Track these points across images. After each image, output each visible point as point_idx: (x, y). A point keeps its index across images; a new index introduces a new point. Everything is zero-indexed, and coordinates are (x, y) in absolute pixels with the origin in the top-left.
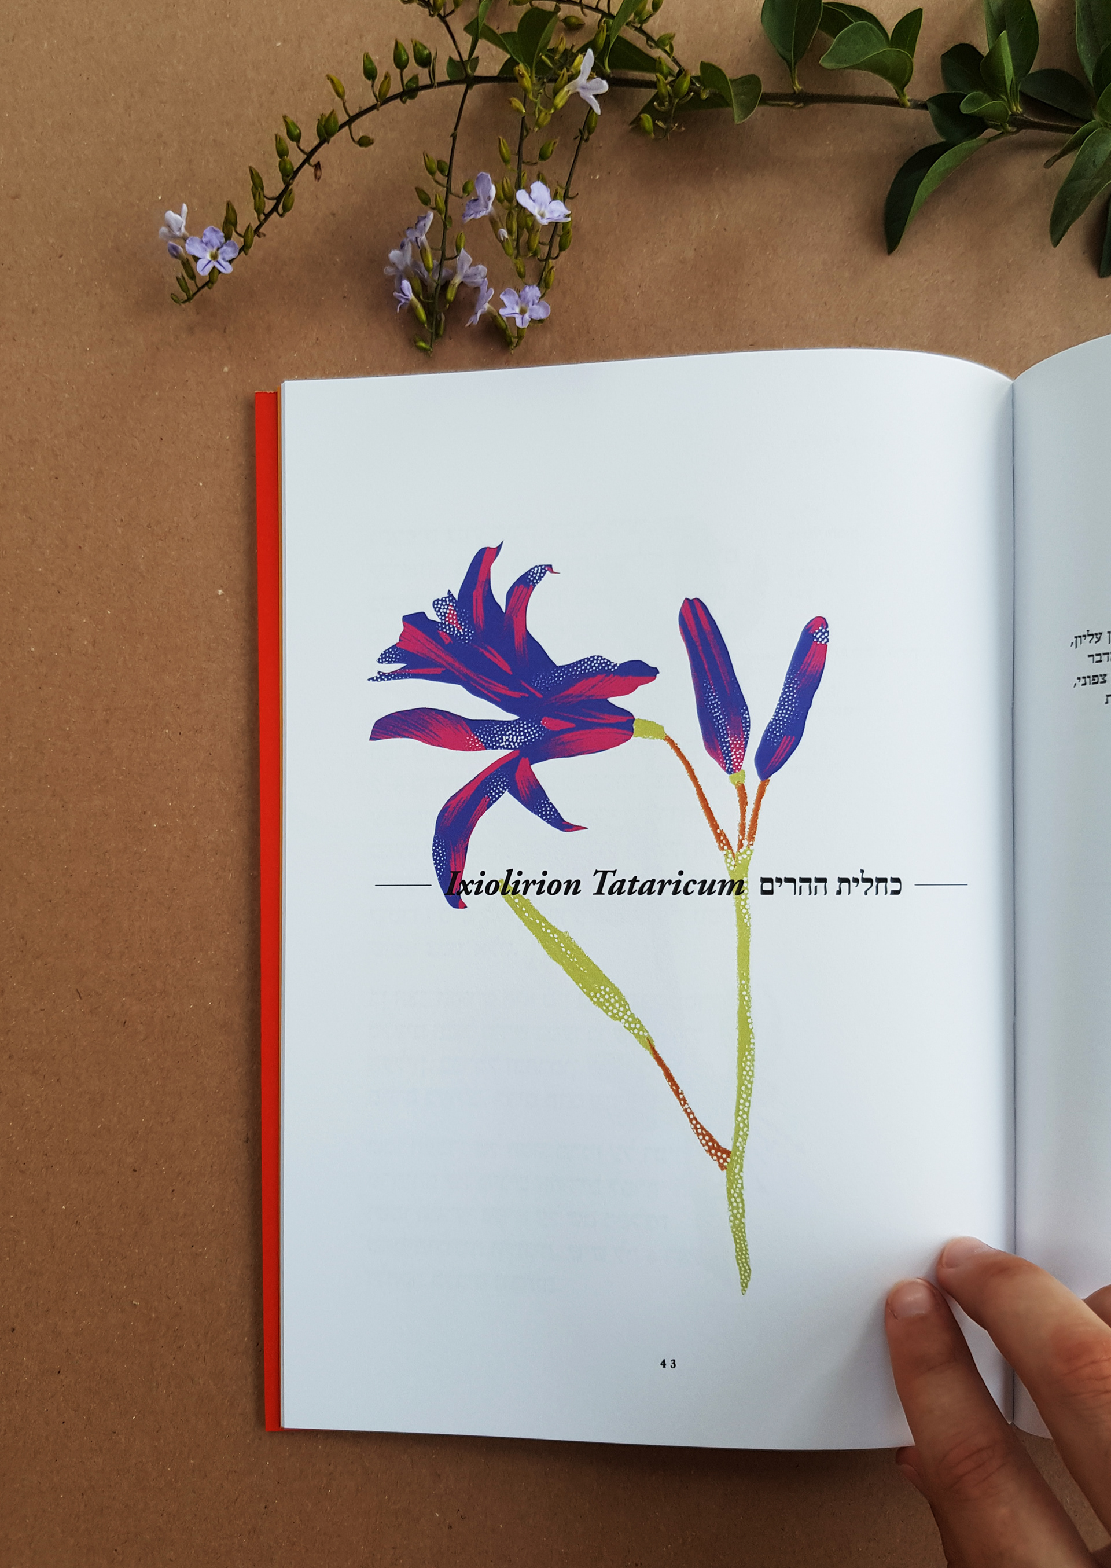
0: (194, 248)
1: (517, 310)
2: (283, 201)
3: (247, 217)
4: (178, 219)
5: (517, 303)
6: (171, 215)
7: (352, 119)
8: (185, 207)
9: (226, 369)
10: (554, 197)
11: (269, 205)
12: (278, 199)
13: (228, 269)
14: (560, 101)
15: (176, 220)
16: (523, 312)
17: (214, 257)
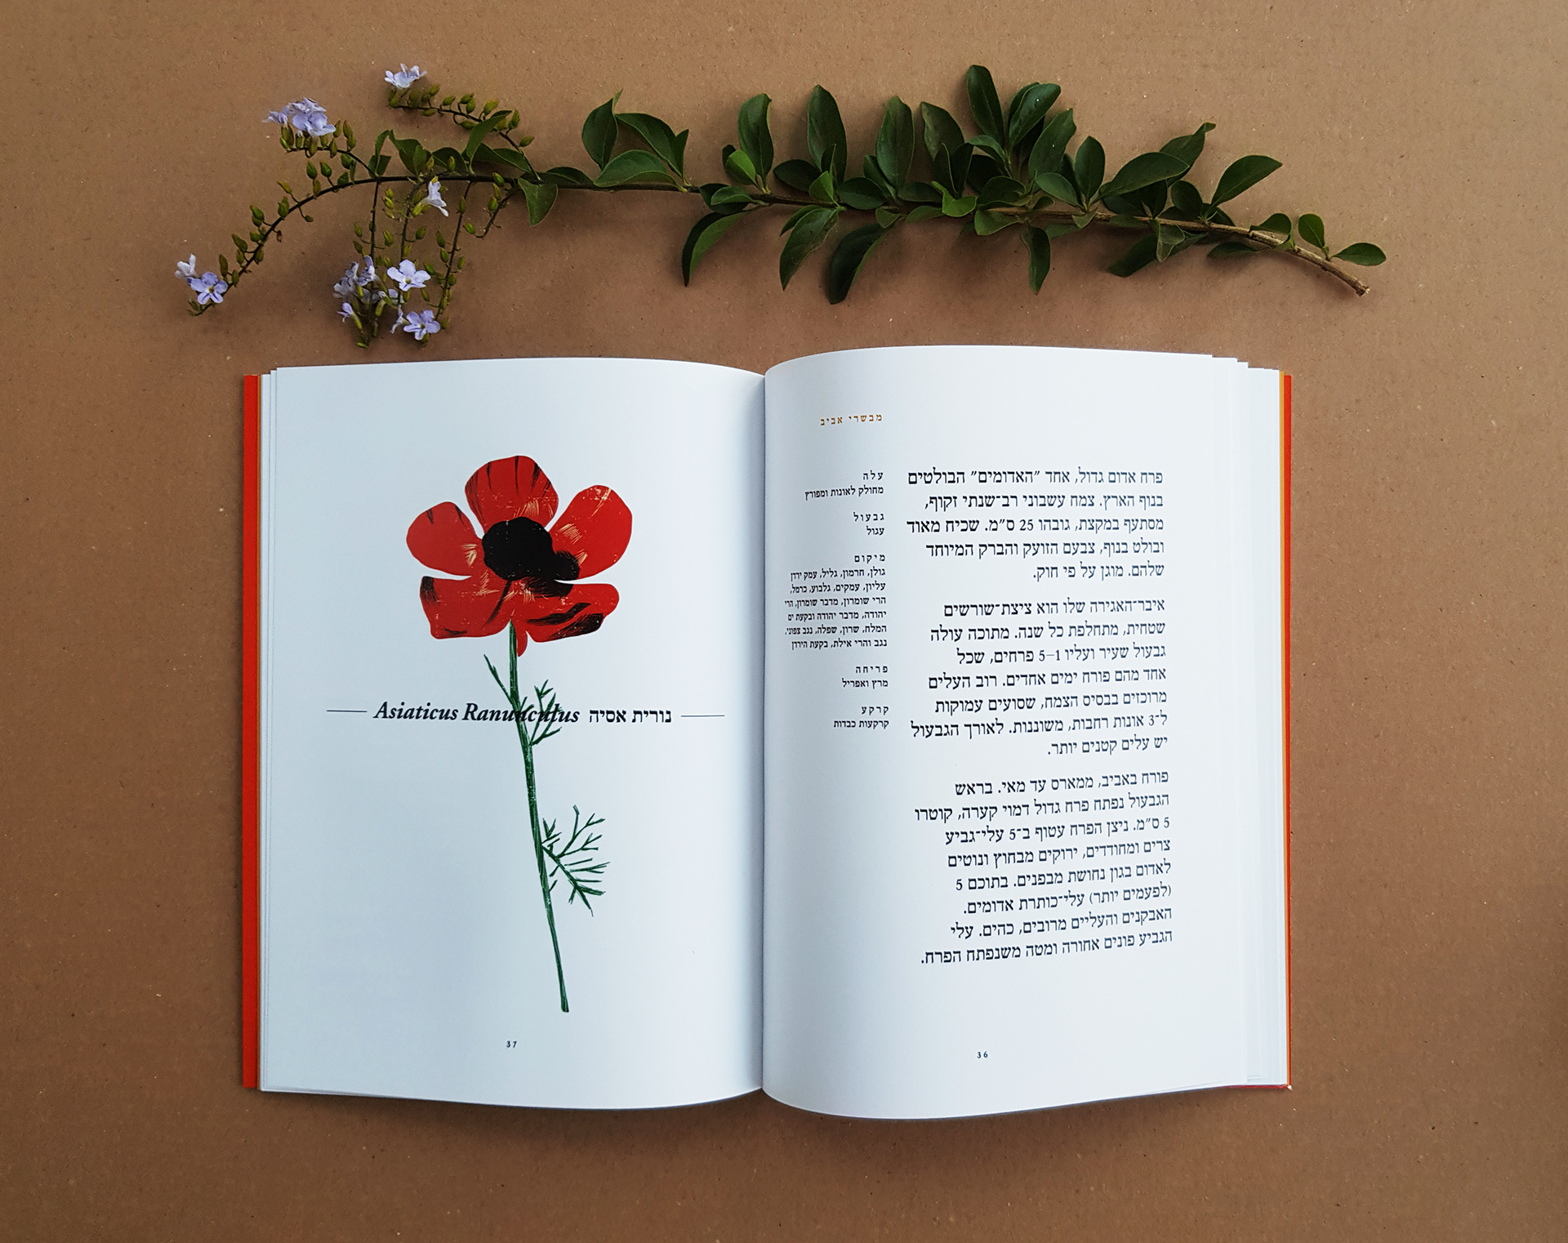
0: (196, 286)
1: (419, 326)
2: (257, 257)
3: (234, 266)
4: (188, 267)
5: (418, 322)
6: (181, 264)
7: (299, 205)
8: (193, 258)
9: (228, 358)
10: (418, 269)
11: (249, 256)
12: (255, 252)
13: (219, 300)
14: (417, 210)
15: (185, 267)
16: (423, 327)
17: (212, 291)
